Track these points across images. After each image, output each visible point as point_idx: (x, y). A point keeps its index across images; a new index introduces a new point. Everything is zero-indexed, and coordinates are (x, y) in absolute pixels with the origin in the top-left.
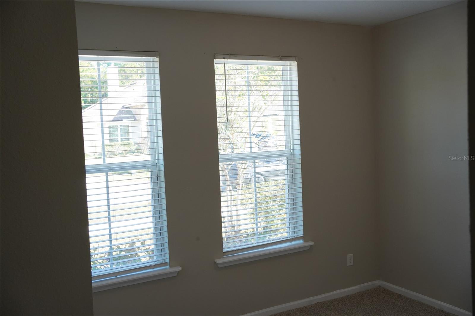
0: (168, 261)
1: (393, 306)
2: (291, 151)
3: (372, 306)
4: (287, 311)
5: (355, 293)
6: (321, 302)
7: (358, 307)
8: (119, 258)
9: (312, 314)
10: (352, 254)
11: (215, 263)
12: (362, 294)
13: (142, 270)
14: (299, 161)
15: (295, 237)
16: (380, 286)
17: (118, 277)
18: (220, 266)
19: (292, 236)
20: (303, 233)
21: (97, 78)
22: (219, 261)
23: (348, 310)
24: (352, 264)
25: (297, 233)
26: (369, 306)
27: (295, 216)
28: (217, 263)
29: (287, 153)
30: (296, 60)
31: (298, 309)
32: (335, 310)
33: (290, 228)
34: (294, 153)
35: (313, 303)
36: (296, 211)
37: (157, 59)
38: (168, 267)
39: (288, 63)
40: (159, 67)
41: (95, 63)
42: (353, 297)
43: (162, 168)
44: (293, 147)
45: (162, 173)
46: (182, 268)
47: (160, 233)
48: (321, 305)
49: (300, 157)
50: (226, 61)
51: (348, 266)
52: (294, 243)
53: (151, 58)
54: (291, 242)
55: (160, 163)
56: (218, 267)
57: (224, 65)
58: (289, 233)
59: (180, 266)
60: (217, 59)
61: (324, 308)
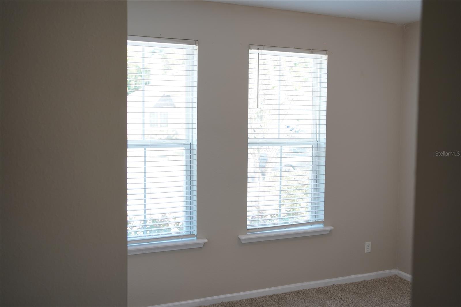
0: (195, 233)
1: (407, 294)
2: (316, 140)
3: (386, 292)
4: (303, 290)
5: (371, 280)
6: (337, 285)
7: (372, 292)
8: (152, 226)
9: (328, 294)
10: (370, 242)
11: (239, 238)
12: (378, 281)
13: (172, 240)
14: (324, 150)
15: (316, 221)
16: (396, 275)
17: (150, 243)
18: (243, 242)
19: (313, 219)
20: (323, 218)
21: (141, 67)
22: (242, 237)
23: (363, 293)
24: (369, 251)
25: (318, 218)
26: (383, 292)
27: (317, 201)
28: (241, 238)
29: (313, 141)
30: (326, 54)
31: (314, 289)
32: (350, 293)
33: (311, 211)
34: (319, 142)
35: (329, 285)
36: (318, 197)
37: (196, 47)
38: (195, 238)
39: (319, 56)
40: (197, 54)
41: (140, 49)
42: (369, 283)
43: (195, 147)
44: (319, 136)
45: (195, 152)
46: (208, 241)
47: (190, 212)
48: (336, 287)
49: (324, 146)
50: (260, 51)
51: (366, 253)
52: (314, 226)
53: (191, 45)
54: (312, 225)
55: (193, 142)
56: (241, 243)
57: (257, 55)
58: (310, 216)
59: (206, 239)
60: (251, 49)
61: (340, 290)
